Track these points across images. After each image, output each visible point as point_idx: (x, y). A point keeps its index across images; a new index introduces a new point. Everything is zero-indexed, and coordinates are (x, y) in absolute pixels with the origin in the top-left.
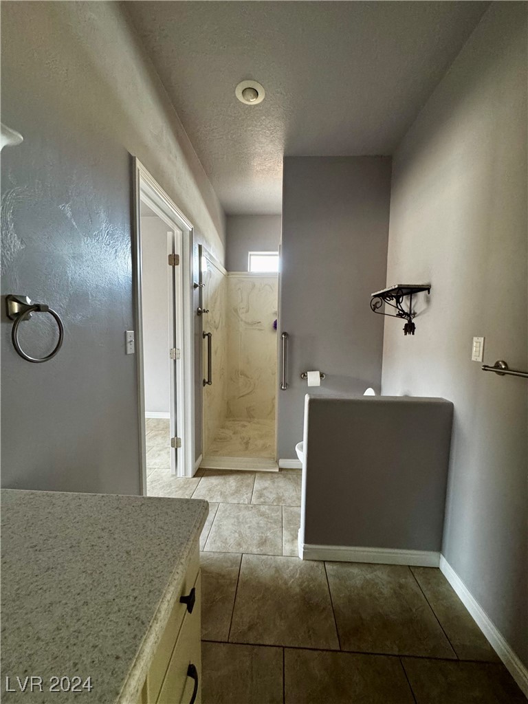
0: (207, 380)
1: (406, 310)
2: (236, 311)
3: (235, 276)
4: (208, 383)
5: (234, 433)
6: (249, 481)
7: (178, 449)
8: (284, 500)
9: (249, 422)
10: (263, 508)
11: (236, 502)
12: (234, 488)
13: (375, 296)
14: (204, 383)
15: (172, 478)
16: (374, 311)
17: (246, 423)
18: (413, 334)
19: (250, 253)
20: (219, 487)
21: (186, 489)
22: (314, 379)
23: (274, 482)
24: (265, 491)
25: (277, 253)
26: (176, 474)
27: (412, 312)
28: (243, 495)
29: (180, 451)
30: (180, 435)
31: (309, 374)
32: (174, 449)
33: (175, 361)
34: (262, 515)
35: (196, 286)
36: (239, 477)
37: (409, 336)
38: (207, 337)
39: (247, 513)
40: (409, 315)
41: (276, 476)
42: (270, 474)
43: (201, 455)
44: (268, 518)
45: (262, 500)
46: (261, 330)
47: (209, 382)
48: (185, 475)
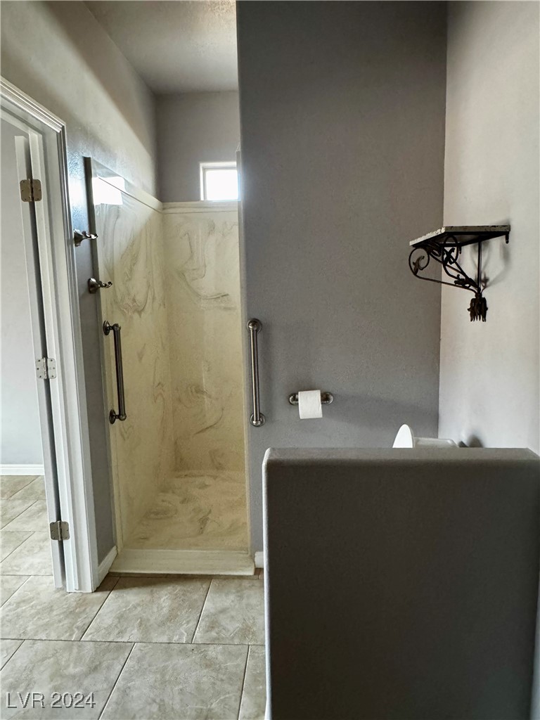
0: (117, 413)
1: (471, 273)
2: (182, 274)
3: (179, 210)
4: (119, 417)
5: (182, 502)
6: (196, 597)
7: (64, 542)
8: (253, 633)
9: (215, 478)
10: (213, 652)
11: (165, 639)
12: (165, 610)
13: (417, 246)
14: (113, 417)
15: (58, 595)
16: (415, 273)
17: (208, 481)
18: (484, 320)
19: (202, 165)
20: (139, 609)
21: (78, 615)
22: (310, 405)
23: (241, 597)
24: (221, 616)
25: (234, 163)
26: (65, 585)
27: (483, 277)
28: (181, 625)
29: (69, 545)
30: (67, 517)
31: (302, 396)
32: (56, 542)
33: (47, 381)
34: (209, 664)
35: (78, 239)
36: (178, 589)
37: (478, 322)
38: (111, 332)
39: (181, 662)
40: (476, 283)
41: (246, 583)
42: (236, 581)
43: (114, 548)
44: (218, 671)
45: (214, 634)
46: (230, 309)
47: (121, 415)
48: (80, 589)
